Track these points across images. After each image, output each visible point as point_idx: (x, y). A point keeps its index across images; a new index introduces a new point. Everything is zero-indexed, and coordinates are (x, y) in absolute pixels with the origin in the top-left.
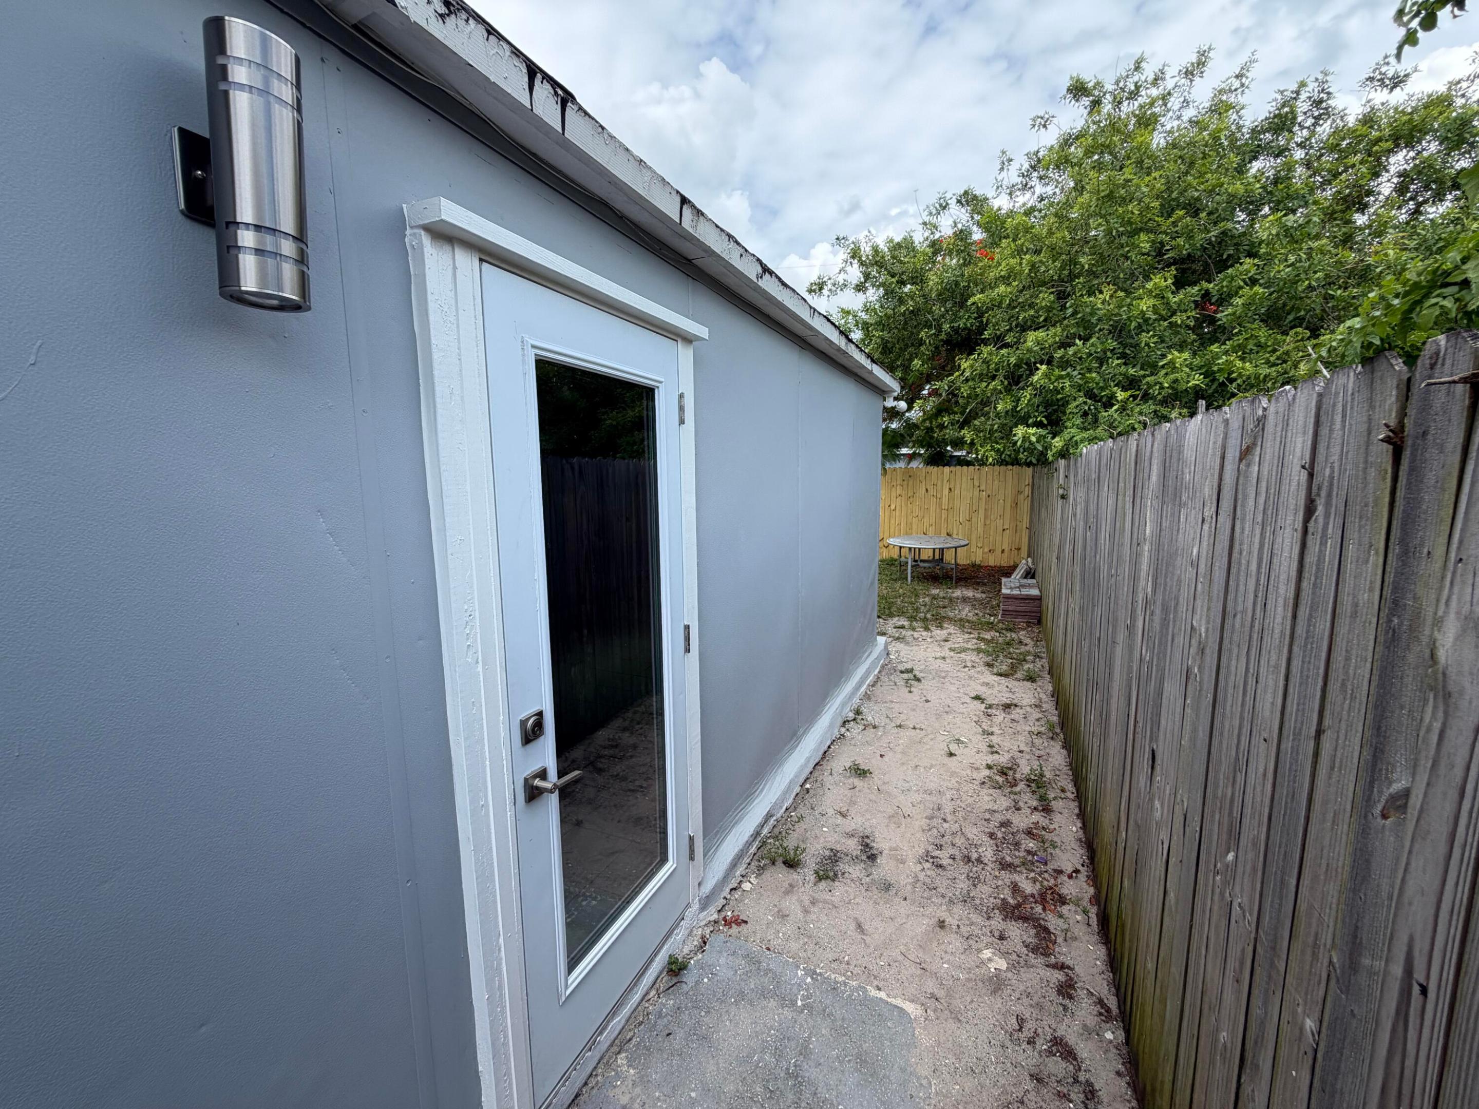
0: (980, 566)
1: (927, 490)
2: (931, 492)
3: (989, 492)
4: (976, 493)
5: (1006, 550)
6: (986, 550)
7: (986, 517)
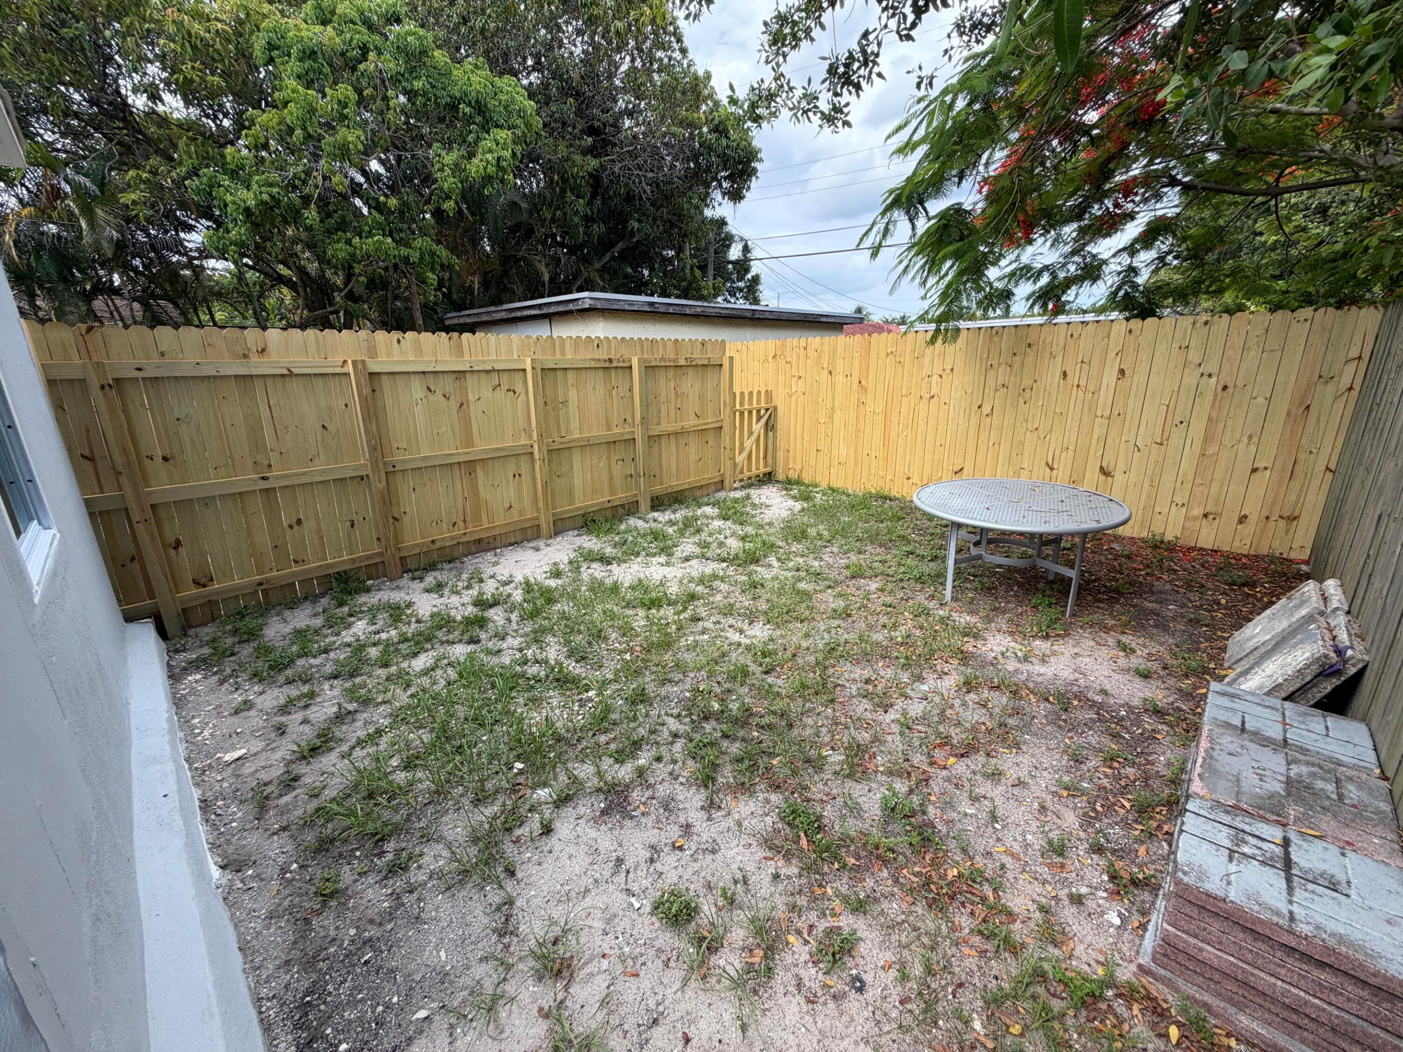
0: (1171, 547)
1: (1065, 374)
2: (1073, 380)
3: (1225, 379)
4: (1191, 379)
5: (1253, 518)
6: (1197, 512)
7: (1207, 439)
